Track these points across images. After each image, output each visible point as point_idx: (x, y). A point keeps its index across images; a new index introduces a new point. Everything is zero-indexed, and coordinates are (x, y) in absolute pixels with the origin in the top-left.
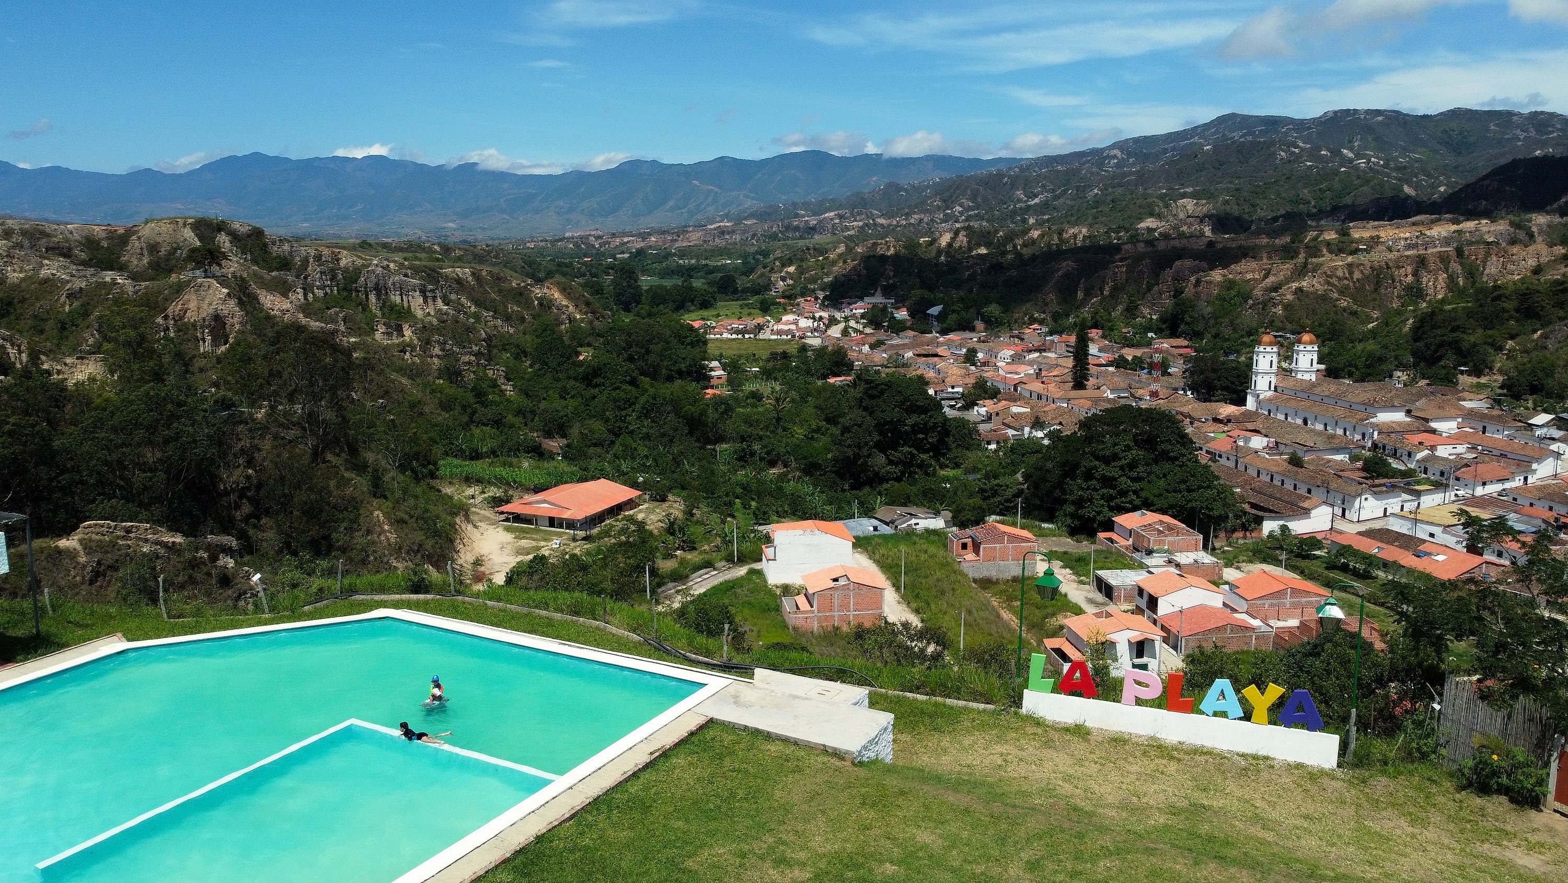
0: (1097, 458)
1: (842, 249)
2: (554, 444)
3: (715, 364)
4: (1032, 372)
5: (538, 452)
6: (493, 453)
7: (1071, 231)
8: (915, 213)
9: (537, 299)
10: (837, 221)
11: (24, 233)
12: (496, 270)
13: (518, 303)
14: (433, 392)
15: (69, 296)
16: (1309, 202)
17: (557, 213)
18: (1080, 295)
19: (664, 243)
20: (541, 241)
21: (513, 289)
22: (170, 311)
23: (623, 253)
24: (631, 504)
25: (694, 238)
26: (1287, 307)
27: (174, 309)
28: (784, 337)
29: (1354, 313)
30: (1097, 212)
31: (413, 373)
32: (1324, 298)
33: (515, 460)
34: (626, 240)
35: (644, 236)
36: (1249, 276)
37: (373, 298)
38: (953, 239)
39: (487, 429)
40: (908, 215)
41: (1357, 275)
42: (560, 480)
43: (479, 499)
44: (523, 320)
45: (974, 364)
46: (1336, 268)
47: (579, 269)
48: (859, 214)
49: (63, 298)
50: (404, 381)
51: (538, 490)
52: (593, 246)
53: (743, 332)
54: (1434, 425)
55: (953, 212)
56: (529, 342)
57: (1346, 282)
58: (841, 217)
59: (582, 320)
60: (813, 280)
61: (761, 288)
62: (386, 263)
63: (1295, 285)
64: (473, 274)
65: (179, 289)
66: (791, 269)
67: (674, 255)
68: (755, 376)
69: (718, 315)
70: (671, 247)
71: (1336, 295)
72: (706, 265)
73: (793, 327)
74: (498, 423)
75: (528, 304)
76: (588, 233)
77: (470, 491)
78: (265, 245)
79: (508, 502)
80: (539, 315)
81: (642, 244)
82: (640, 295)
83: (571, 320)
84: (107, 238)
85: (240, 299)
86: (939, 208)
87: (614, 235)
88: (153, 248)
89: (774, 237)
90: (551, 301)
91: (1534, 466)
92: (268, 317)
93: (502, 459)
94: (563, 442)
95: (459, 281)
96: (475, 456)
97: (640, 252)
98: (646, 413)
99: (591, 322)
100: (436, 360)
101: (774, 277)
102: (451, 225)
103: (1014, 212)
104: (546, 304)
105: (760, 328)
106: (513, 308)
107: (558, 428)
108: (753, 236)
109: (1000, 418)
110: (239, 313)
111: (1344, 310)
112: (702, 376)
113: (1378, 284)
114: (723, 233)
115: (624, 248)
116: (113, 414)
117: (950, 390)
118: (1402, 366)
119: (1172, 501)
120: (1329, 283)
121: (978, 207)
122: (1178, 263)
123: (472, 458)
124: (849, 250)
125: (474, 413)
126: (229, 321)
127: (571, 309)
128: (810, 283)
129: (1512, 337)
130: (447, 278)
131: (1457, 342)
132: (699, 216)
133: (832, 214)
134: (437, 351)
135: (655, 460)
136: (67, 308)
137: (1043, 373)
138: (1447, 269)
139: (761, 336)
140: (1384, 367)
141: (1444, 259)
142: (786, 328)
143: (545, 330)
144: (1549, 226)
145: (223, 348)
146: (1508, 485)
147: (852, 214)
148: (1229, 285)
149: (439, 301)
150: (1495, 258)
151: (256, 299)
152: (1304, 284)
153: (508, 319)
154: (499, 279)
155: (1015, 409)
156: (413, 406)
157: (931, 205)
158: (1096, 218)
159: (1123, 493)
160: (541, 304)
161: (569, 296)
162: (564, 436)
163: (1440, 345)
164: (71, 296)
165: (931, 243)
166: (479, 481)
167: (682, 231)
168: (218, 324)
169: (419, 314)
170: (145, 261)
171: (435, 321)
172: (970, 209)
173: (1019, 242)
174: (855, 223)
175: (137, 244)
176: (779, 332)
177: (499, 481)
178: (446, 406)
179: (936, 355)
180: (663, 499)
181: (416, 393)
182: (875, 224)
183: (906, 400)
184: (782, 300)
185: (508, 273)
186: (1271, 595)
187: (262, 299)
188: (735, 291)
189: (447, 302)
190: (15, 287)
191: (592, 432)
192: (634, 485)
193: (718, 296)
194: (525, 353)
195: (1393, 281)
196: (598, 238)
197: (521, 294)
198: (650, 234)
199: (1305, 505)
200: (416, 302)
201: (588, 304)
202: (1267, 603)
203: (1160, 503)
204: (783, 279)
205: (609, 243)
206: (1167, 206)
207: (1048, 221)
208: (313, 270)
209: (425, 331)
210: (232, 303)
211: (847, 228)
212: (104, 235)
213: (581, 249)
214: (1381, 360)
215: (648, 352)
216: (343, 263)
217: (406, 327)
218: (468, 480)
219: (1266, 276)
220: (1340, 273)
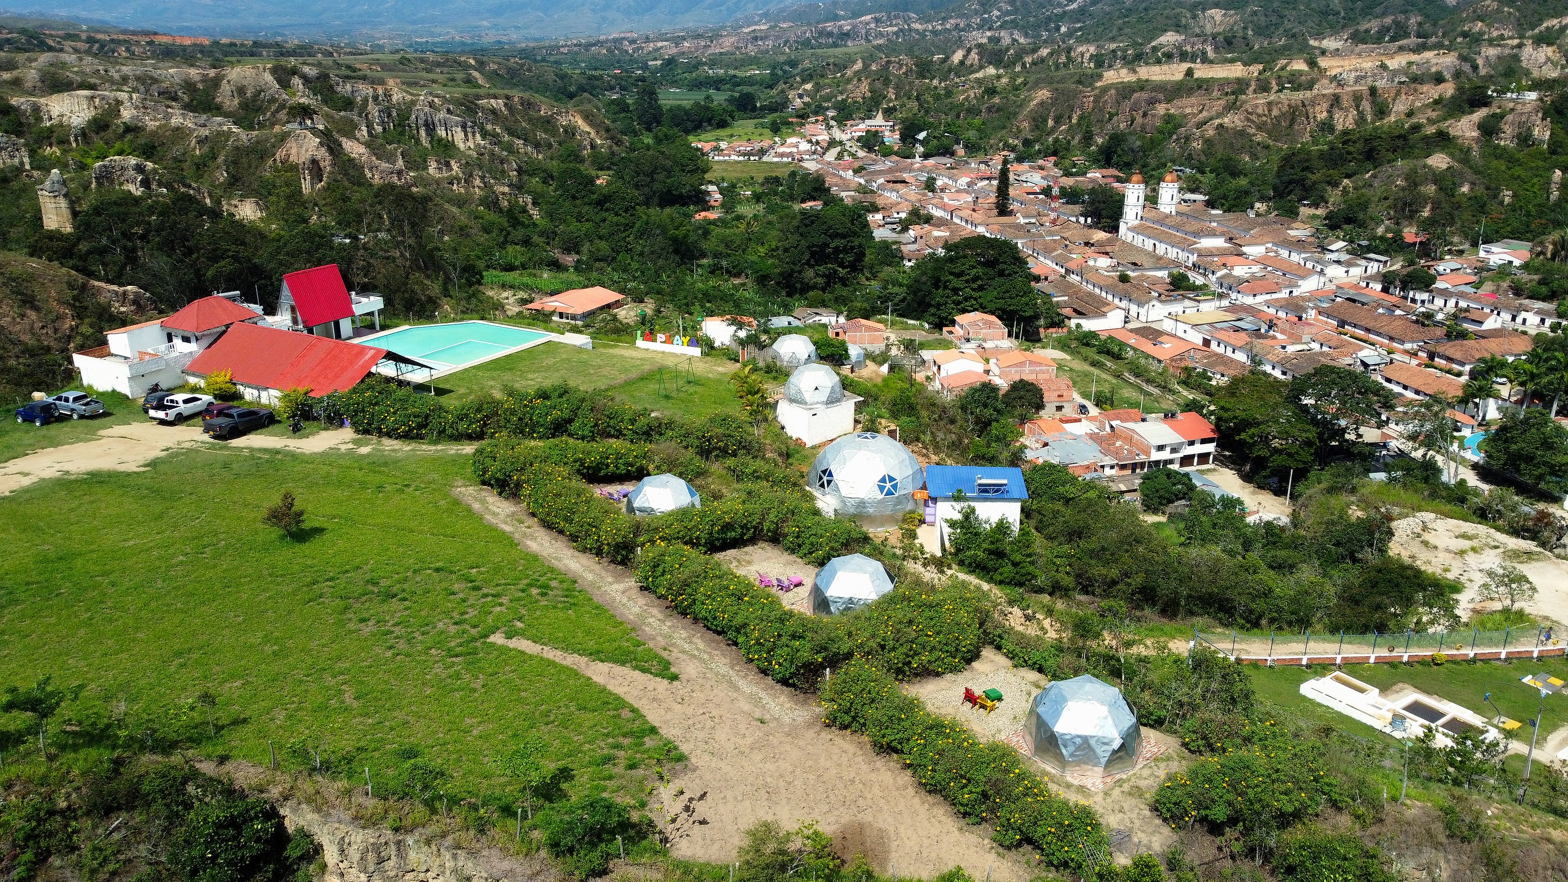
0: (952, 273)
1: (859, 66)
2: (569, 260)
3: (712, 188)
4: (970, 199)
5: (556, 266)
6: (524, 266)
7: (1080, 49)
8: (951, 17)
9: (562, 126)
10: (873, 25)
11: (138, 79)
12: (526, 95)
13: (546, 131)
14: (476, 218)
15: (198, 142)
16: (1339, 13)
17: (593, 10)
18: (1050, 123)
19: (697, 49)
20: (576, 45)
21: (542, 117)
22: (277, 156)
23: (655, 59)
24: (618, 304)
25: (727, 43)
26: (1208, 142)
27: (280, 154)
28: (785, 159)
29: (1267, 147)
30: (1124, 23)
31: (460, 202)
32: (1242, 133)
33: (538, 272)
34: (660, 44)
35: (677, 41)
36: (1188, 111)
37: (423, 133)
38: (965, 57)
39: (518, 247)
40: (944, 19)
41: (1275, 112)
42: (569, 286)
43: (512, 300)
44: (550, 146)
45: (933, 191)
46: (1256, 106)
47: (609, 82)
48: (896, 17)
49: (193, 144)
50: (454, 209)
51: (552, 294)
52: (627, 52)
53: (749, 154)
54: (1245, 249)
55: (990, 17)
56: (554, 166)
57: (1264, 119)
58: (877, 20)
59: (602, 146)
60: (828, 98)
61: (779, 106)
62: (430, 98)
63: (1217, 122)
64: (506, 105)
65: (283, 138)
66: (808, 86)
67: (705, 64)
68: (748, 200)
69: (732, 136)
70: (703, 53)
71: (1253, 131)
72: (735, 76)
73: (795, 150)
74: (526, 242)
75: (553, 131)
76: (622, 35)
77: (505, 294)
78: (332, 87)
79: (531, 302)
80: (565, 142)
81: (675, 51)
82: (662, 115)
83: (593, 146)
84: (202, 81)
85: (329, 146)
86: (976, 12)
87: (647, 40)
88: (241, 90)
89: (806, 44)
90: (575, 128)
91: (1300, 283)
92: (351, 160)
93: (529, 271)
94: (576, 257)
95: (494, 112)
96: (510, 268)
97: (670, 62)
98: (641, 235)
99: (610, 147)
100: (477, 190)
101: (791, 94)
102: (485, 23)
103: (1049, 19)
104: (571, 131)
105: (762, 152)
106: (541, 135)
107: (571, 247)
108: (786, 43)
109: (923, 241)
110: (329, 158)
111: (1259, 144)
112: (700, 200)
113: (1293, 121)
114: (756, 39)
115: (657, 54)
116: (285, 244)
117: (895, 215)
118: (1262, 199)
119: (998, 306)
120: (1248, 120)
121: (1015, 11)
122: (1136, 95)
123: (507, 270)
124: (866, 66)
125: (509, 233)
126: (322, 164)
127: (593, 135)
128: (825, 101)
129: (1348, 176)
130: (483, 109)
131: (1304, 180)
132: (739, 15)
133: (869, 17)
134: (477, 182)
135: (643, 272)
136: (198, 152)
137: (980, 201)
138: (1357, 107)
139: (765, 159)
140: (1248, 200)
141: (1357, 99)
142: (788, 150)
143: (569, 156)
144: (1499, 58)
145: (319, 186)
146: (1275, 296)
147: (889, 17)
148: (1168, 118)
149: (478, 136)
150: (1404, 97)
151: (340, 145)
152: (1226, 120)
153: (537, 145)
154: (529, 104)
155: (936, 233)
156: (461, 229)
157: (969, 9)
158: (1120, 29)
159: (966, 299)
160: (566, 131)
161: (591, 124)
162: (578, 253)
163: (1290, 182)
164: (201, 141)
165: (944, 61)
166: (512, 287)
167: (715, 36)
168: (315, 167)
169: (461, 146)
170: (236, 102)
171: (475, 155)
172: (1008, 13)
173: (1028, 59)
174: (890, 29)
175: (228, 87)
176: (782, 155)
177: (526, 287)
178: (486, 230)
179: (904, 182)
180: (642, 301)
181: (463, 220)
182: (910, 30)
183: (830, 227)
184: (794, 120)
185: (538, 98)
186: (1016, 365)
187: (344, 145)
188: (754, 109)
189: (485, 134)
190: (154, 134)
191: (599, 250)
192: (622, 291)
193: (736, 114)
194: (552, 178)
195: (1308, 118)
196: (633, 42)
197: (548, 122)
198: (684, 38)
199: (1104, 309)
200: (458, 137)
201: (608, 130)
202: (1013, 370)
203: (991, 306)
204: (801, 96)
205: (642, 48)
206: (1194, 17)
207: (1080, 29)
208: (374, 110)
209: (467, 166)
210: (323, 150)
211: (881, 35)
212: (198, 78)
213: (614, 55)
214: (1247, 193)
215: (653, 180)
216: (395, 98)
217: (453, 163)
218: (504, 286)
219: (1201, 112)
220: (1260, 111)
